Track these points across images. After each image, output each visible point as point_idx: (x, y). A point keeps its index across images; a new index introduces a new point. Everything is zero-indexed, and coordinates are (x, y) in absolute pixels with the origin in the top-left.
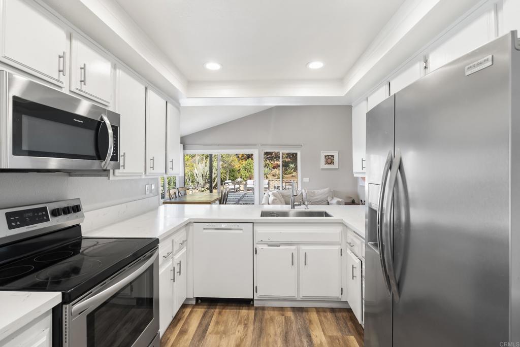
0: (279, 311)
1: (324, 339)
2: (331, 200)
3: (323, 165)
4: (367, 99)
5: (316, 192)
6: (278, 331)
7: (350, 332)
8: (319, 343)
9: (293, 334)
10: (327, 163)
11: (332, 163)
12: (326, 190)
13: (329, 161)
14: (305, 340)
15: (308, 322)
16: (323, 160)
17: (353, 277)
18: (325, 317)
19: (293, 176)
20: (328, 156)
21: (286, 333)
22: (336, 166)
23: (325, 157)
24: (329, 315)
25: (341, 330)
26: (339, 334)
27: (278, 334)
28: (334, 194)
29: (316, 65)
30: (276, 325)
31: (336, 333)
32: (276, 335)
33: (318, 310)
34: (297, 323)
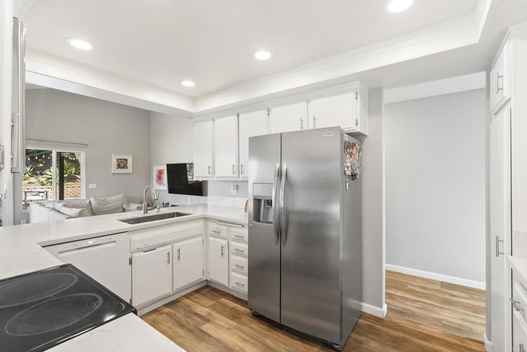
0: (155, 313)
1: (208, 310)
2: (128, 207)
3: (114, 169)
4: (213, 120)
5: (108, 199)
6: (170, 325)
7: (218, 297)
8: (206, 313)
9: (183, 319)
10: (119, 166)
11: (125, 167)
12: (120, 196)
13: (122, 165)
14: (196, 318)
15: (186, 307)
16: (115, 163)
17: (222, 254)
18: (195, 298)
19: (30, 183)
20: (121, 159)
21: (178, 322)
22: (129, 170)
23: (118, 160)
24: (197, 295)
25: (213, 299)
26: (214, 302)
27: (171, 326)
28: (130, 200)
29: (188, 84)
30: (163, 323)
31: (212, 303)
32: (170, 328)
33: (187, 296)
34: (179, 312)
